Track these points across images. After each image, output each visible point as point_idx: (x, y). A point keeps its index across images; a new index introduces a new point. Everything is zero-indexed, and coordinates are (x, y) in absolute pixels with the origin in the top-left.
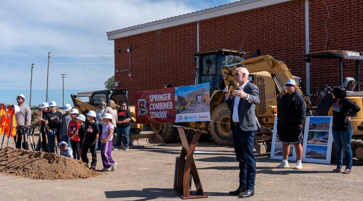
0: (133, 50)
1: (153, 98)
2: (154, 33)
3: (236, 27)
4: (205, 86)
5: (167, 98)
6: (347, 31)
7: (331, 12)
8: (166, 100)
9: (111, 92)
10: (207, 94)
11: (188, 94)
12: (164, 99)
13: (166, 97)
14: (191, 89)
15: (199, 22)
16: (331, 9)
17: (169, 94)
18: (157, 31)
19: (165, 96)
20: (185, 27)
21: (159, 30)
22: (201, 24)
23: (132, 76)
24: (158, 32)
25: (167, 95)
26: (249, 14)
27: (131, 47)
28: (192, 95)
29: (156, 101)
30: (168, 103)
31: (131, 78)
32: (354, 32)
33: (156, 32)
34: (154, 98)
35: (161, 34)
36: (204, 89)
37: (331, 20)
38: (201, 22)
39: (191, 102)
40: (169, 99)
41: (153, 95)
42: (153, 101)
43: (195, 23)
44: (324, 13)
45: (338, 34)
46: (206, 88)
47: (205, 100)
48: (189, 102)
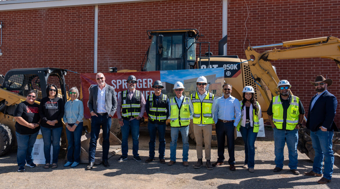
0: (6, 27)
1: (118, 84)
2: (37, 12)
3: (145, 15)
4: (216, 71)
5: (146, 85)
6: (266, 30)
7: (251, 12)
8: (144, 87)
9: (50, 72)
10: (218, 82)
11: (184, 81)
12: (140, 86)
13: (144, 83)
14: (191, 75)
15: (99, 6)
16: (251, 9)
17: (149, 80)
18: (41, 9)
19: (142, 83)
20: (80, 9)
21: (44, 9)
22: (101, 8)
23: (4, 56)
24: (42, 11)
25: (146, 81)
26: (160, 4)
27: (2, 23)
28: (192, 82)
29: (123, 88)
30: (147, 92)
31: (3, 58)
32: (273, 32)
33: (39, 10)
34: (120, 84)
35: (47, 13)
36: (215, 75)
37: (251, 19)
38: (101, 6)
39: (190, 92)
40: (149, 87)
41: (118, 81)
42: (118, 88)
43: (93, 6)
44: (244, 12)
45: (258, 33)
46: (216, 75)
47: (216, 90)
48: (187, 92)
